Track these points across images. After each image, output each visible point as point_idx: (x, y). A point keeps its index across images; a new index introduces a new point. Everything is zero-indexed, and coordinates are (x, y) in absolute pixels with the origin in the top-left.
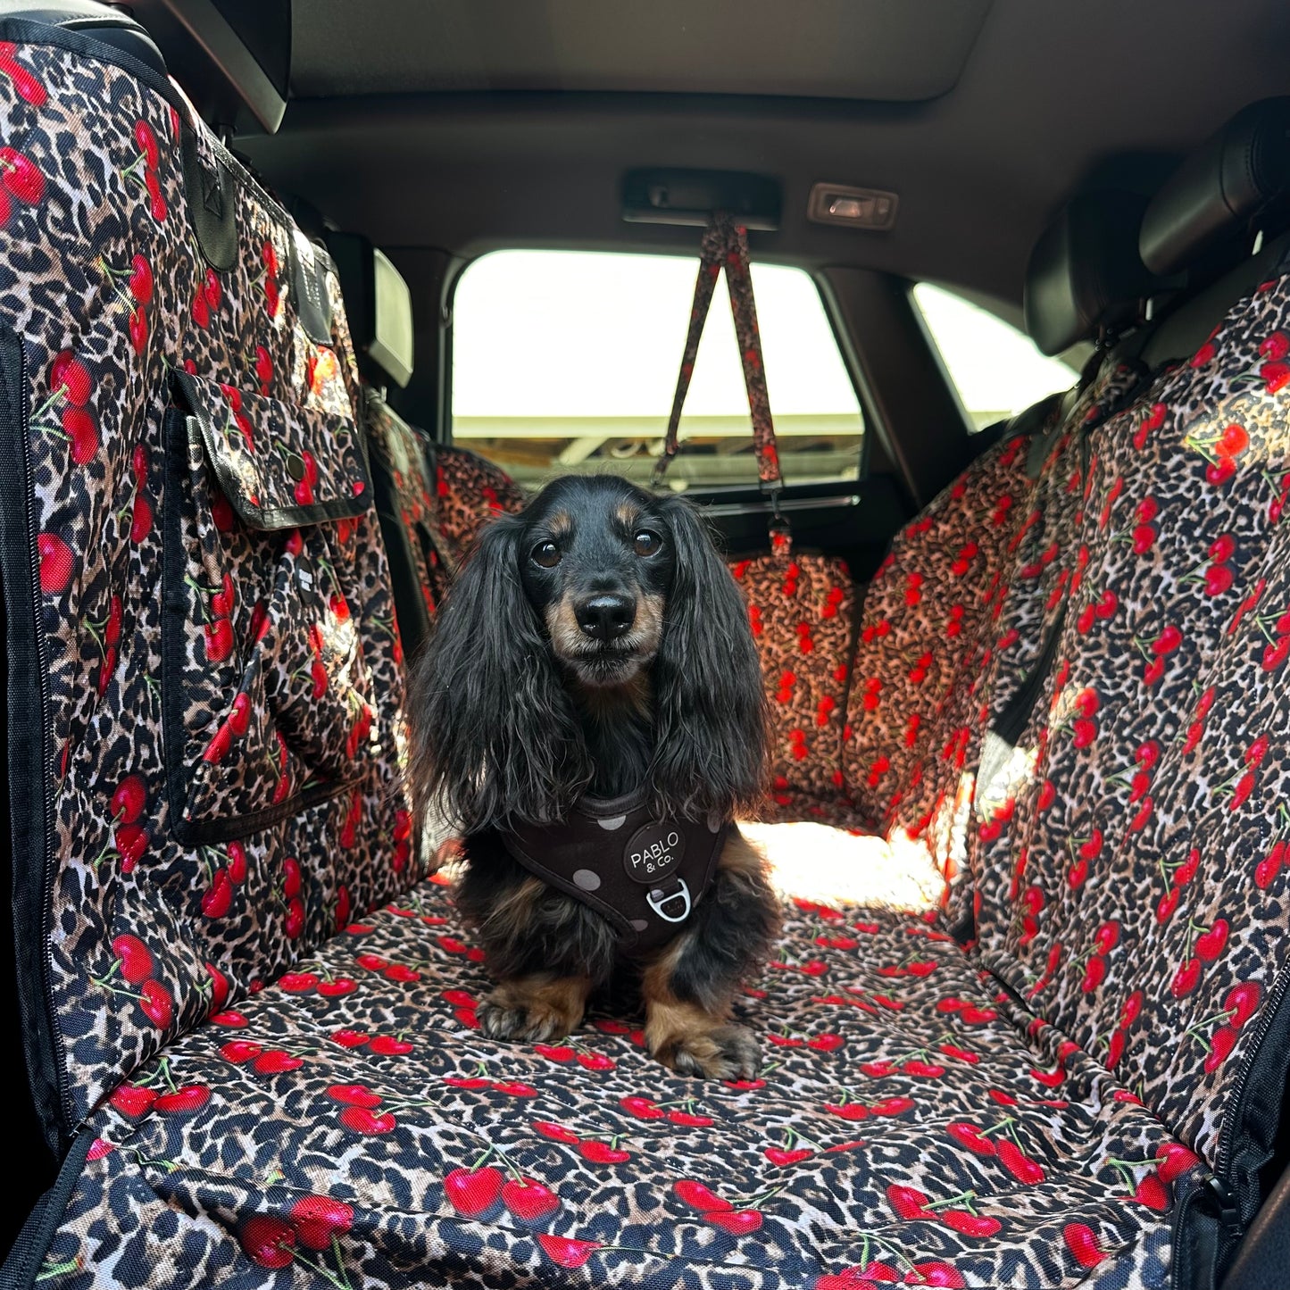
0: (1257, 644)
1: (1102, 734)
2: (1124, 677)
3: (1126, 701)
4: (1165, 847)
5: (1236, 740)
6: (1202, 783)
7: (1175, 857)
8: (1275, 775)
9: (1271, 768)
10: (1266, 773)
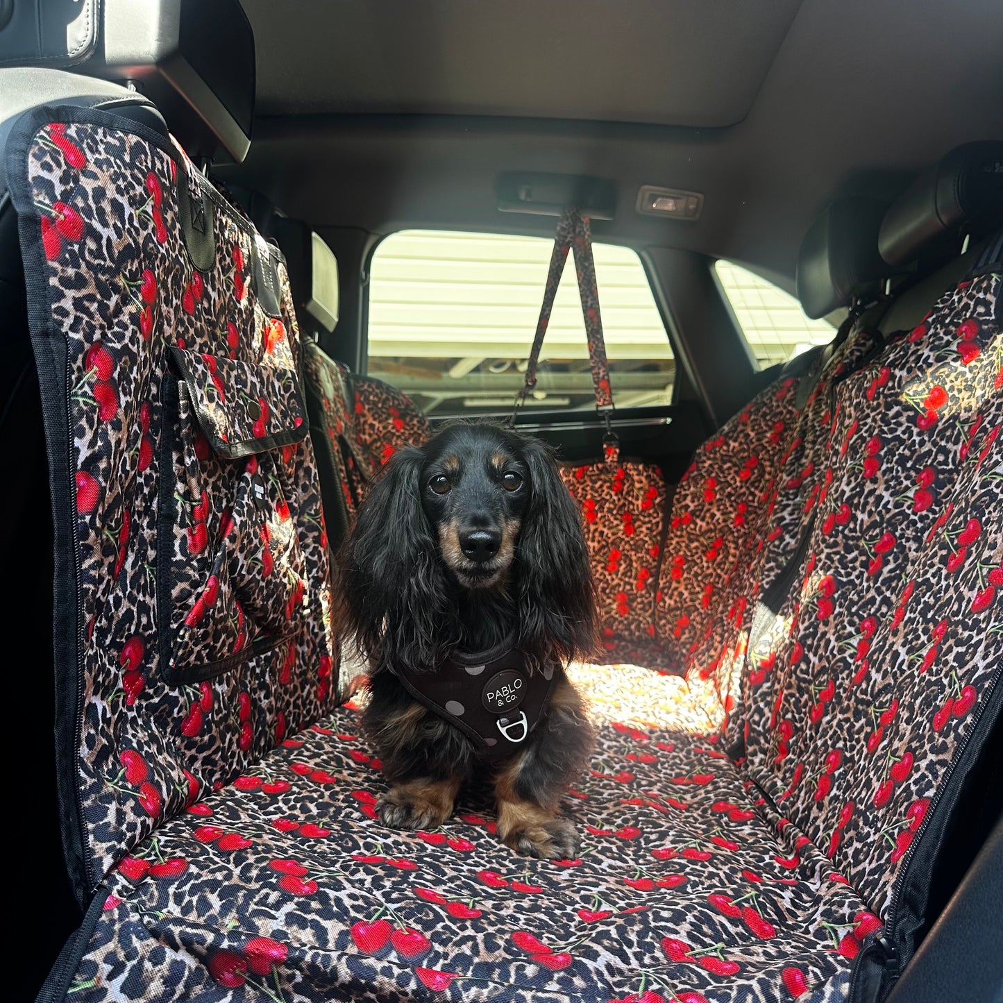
0: (944, 552)
1: (838, 610)
2: (854, 569)
3: (855, 586)
4: (876, 697)
5: (927, 621)
6: (902, 651)
7: (882, 705)
8: (950, 650)
9: (948, 644)
10: (945, 647)
